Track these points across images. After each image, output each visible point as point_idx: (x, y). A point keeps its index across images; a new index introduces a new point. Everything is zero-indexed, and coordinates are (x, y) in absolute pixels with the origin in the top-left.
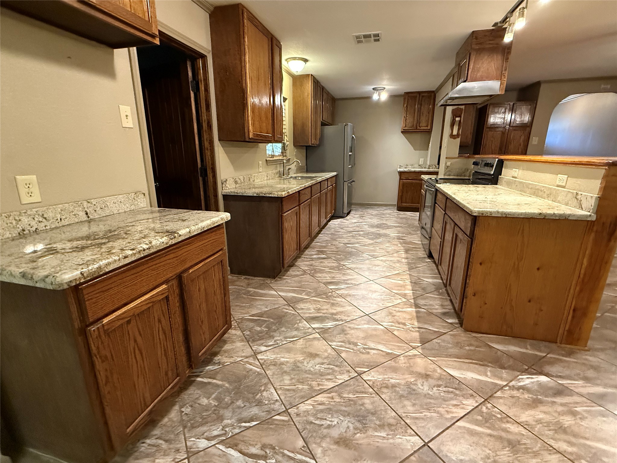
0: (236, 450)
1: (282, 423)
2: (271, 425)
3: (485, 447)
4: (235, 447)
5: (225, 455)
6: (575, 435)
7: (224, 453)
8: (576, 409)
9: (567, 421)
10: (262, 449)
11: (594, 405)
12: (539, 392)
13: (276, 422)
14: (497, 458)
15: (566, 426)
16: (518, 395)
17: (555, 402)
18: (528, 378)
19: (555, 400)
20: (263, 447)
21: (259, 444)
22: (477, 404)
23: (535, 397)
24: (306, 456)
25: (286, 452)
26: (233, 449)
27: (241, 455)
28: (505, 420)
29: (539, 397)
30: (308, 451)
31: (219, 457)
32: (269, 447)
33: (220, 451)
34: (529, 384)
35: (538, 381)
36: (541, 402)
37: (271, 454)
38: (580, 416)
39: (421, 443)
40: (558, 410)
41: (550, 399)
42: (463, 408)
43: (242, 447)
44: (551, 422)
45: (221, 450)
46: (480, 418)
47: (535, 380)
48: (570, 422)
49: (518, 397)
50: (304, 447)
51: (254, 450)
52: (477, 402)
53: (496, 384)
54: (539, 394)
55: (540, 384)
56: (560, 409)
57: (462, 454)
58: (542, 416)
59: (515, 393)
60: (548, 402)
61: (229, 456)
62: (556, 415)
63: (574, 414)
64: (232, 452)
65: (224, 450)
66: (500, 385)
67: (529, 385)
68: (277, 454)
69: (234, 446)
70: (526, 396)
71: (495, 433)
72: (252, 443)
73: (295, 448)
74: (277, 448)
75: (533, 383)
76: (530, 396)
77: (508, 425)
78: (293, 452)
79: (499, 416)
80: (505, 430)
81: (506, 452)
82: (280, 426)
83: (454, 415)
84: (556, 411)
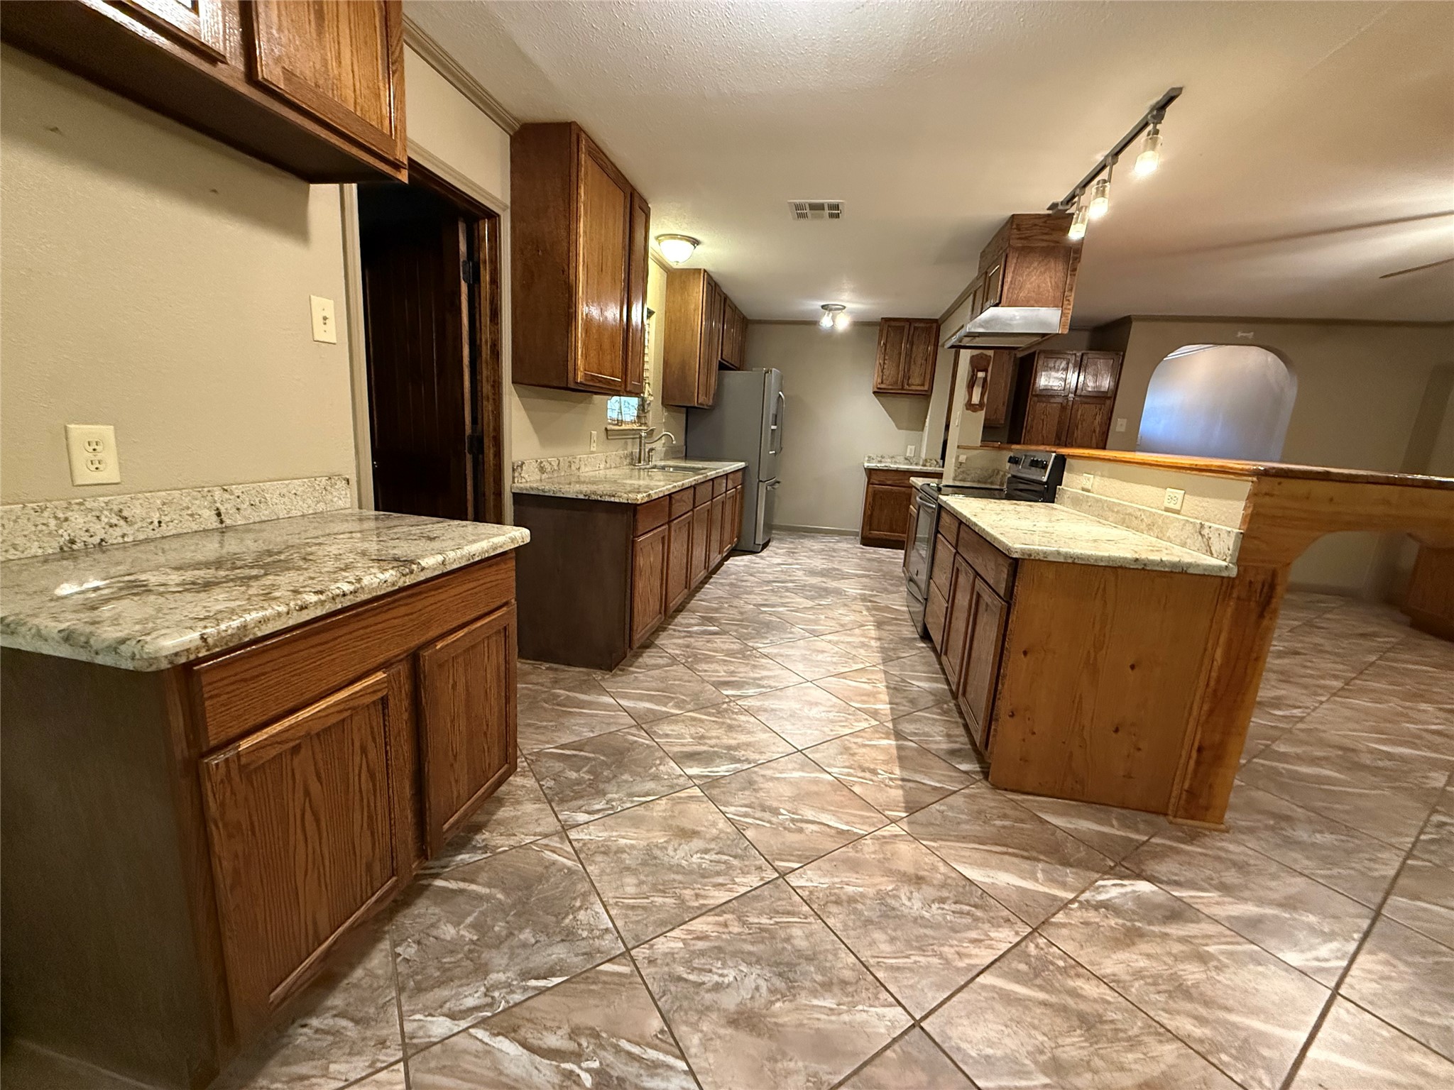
0: (513, 1040)
1: (616, 979)
2: (594, 983)
3: (1035, 1028)
4: (513, 1035)
5: (489, 1051)
6: (1207, 1003)
7: (487, 1048)
8: (1206, 948)
9: (1192, 973)
10: (571, 1038)
11: (1242, 940)
12: (1138, 914)
13: (604, 978)
14: (1058, 1052)
15: (1189, 983)
16: (1097, 920)
17: (1166, 934)
18: (1114, 885)
19: (1167, 930)
20: (574, 1033)
21: (566, 1027)
22: (1018, 939)
23: (1129, 924)
24: (667, 1053)
25: (624, 1044)
26: (507, 1037)
27: (525, 1051)
28: (1072, 972)
29: (1138, 924)
30: (671, 1041)
31: (476, 1056)
32: (588, 1032)
33: (478, 1043)
34: (1116, 897)
35: (1134, 892)
36: (1141, 934)
37: (591, 1048)
38: (1215, 963)
39: (908, 1021)
40: (1174, 951)
41: (1156, 929)
42: (990, 947)
43: (527, 1033)
44: (1161, 976)
45: (481, 1041)
46: (1023, 967)
47: (1129, 889)
48: (1197, 976)
49: (1097, 923)
50: (662, 1032)
51: (553, 1041)
52: (1017, 933)
53: (1055, 898)
54: (1136, 918)
55: (1138, 898)
56: (1177, 948)
57: (991, 1044)
58: (1143, 963)
59: (1092, 916)
60: (1154, 935)
61: (499, 1055)
62: (1170, 961)
63: (1203, 958)
64: (505, 1045)
65: (486, 1040)
66: (1061, 899)
67: (1117, 900)
68: (604, 1049)
69: (510, 1031)
70: (1113, 922)
71: (1053, 999)
72: (548, 1024)
73: (642, 1036)
74: (604, 1035)
75: (1125, 894)
76: (1120, 921)
77: (1079, 983)
78: (638, 1044)
79: (1061, 963)
80: (1074, 993)
81: (1076, 1038)
82: (612, 986)
83: (972, 962)
84: (1169, 954)
